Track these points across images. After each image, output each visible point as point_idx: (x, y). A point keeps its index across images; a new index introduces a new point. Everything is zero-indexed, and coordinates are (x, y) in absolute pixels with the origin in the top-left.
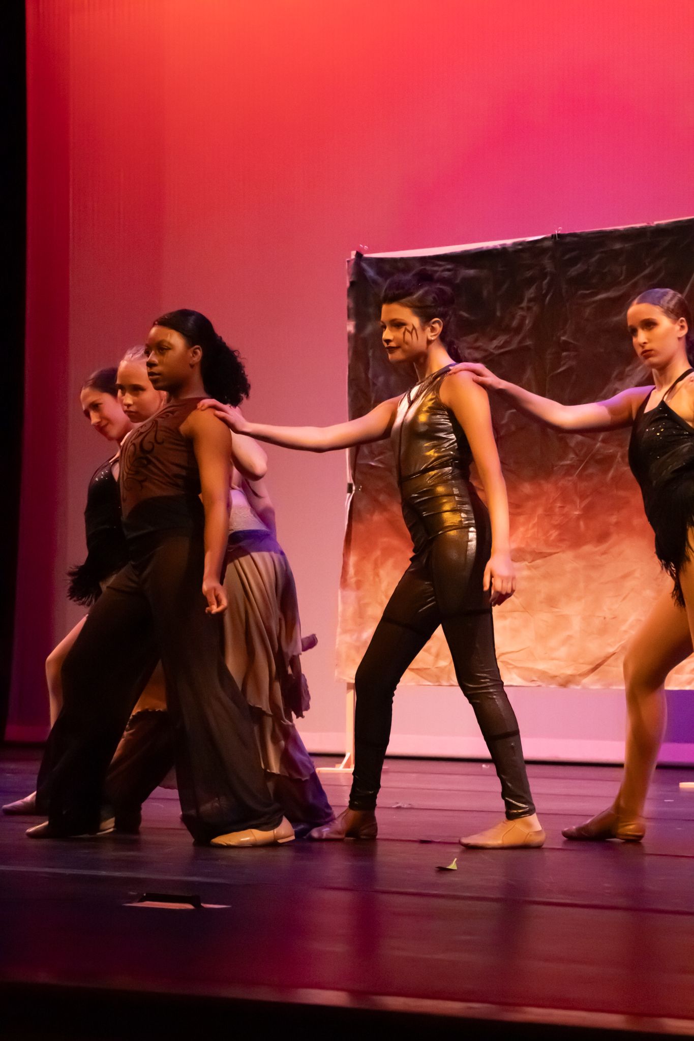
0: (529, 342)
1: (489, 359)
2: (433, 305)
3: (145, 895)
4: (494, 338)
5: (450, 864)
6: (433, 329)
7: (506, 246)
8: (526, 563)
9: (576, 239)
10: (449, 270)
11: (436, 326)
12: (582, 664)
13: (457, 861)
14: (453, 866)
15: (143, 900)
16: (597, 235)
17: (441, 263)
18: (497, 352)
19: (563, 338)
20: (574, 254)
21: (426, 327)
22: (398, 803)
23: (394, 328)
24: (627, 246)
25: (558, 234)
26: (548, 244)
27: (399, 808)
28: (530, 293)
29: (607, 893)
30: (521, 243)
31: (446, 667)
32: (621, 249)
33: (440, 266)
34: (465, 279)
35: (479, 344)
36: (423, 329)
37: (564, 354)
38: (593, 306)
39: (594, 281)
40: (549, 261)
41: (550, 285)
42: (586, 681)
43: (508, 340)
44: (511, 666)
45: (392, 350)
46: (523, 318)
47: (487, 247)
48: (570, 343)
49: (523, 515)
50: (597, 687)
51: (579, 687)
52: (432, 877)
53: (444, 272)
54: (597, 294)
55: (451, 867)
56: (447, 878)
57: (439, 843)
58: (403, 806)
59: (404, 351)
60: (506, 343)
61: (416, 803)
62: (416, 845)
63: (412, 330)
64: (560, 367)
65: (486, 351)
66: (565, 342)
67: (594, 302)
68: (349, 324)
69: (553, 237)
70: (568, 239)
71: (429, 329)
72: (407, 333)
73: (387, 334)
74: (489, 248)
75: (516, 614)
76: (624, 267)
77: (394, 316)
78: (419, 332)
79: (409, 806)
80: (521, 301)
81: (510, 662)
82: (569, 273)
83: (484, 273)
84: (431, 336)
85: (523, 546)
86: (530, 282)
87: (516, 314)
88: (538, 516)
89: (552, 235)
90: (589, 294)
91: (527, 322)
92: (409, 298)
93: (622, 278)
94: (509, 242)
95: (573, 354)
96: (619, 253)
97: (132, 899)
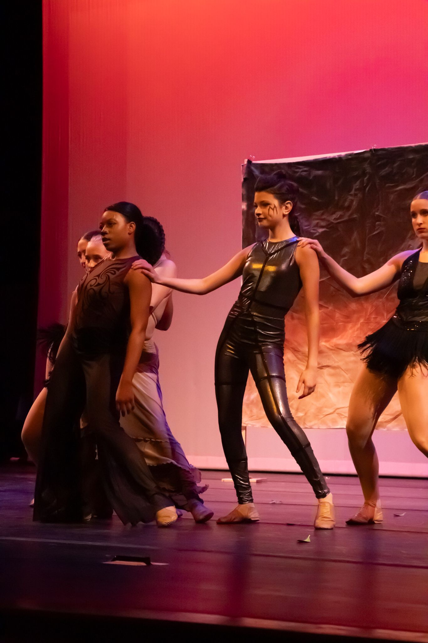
0: (355, 216)
1: (331, 226)
2: (286, 193)
3: (115, 557)
4: (334, 213)
5: (306, 538)
6: (287, 208)
7: (342, 156)
8: (353, 352)
9: (384, 152)
10: (305, 171)
11: (289, 206)
12: (387, 415)
13: (310, 536)
14: (308, 540)
15: (114, 560)
16: (396, 150)
17: (301, 167)
18: (335, 222)
19: (377, 213)
20: (382, 162)
21: (282, 206)
22: (273, 501)
23: (262, 207)
24: (417, 156)
25: (374, 149)
26: (368, 155)
27: (274, 503)
28: (357, 185)
29: (404, 557)
30: (350, 155)
31: (302, 416)
32: (413, 158)
33: (300, 168)
34: (315, 177)
35: (324, 217)
36: (281, 207)
37: (377, 223)
38: (396, 193)
39: (396, 178)
40: (369, 166)
41: (369, 180)
42: (389, 425)
43: (343, 214)
44: (343, 416)
45: (261, 220)
46: (352, 201)
47: (330, 157)
48: (381, 217)
49: (351, 322)
50: (396, 429)
51: (385, 430)
52: (294, 545)
53: (302, 172)
54: (397, 186)
55: (306, 540)
56: (304, 547)
57: (299, 525)
58: (276, 503)
59: (268, 221)
60: (341, 217)
61: (285, 501)
62: (285, 527)
63: (274, 208)
64: (374, 232)
65: (329, 221)
66: (378, 216)
67: (396, 191)
68: (243, 205)
69: (371, 150)
70: (380, 152)
71: (284, 207)
72: (271, 210)
73: (258, 210)
74: (331, 158)
75: (346, 384)
76: (415, 170)
77: (263, 199)
78: (278, 209)
79: (280, 503)
80: (351, 190)
81: (343, 414)
82: (381, 173)
83: (327, 173)
84: (286, 212)
85: (351, 342)
86: (357, 178)
87: (347, 198)
88: (361, 324)
89: (370, 150)
90: (393, 186)
91: (354, 203)
92: (272, 188)
93: (414, 176)
94: (343, 154)
95: (382, 223)
96: (412, 161)
97: (107, 559)
